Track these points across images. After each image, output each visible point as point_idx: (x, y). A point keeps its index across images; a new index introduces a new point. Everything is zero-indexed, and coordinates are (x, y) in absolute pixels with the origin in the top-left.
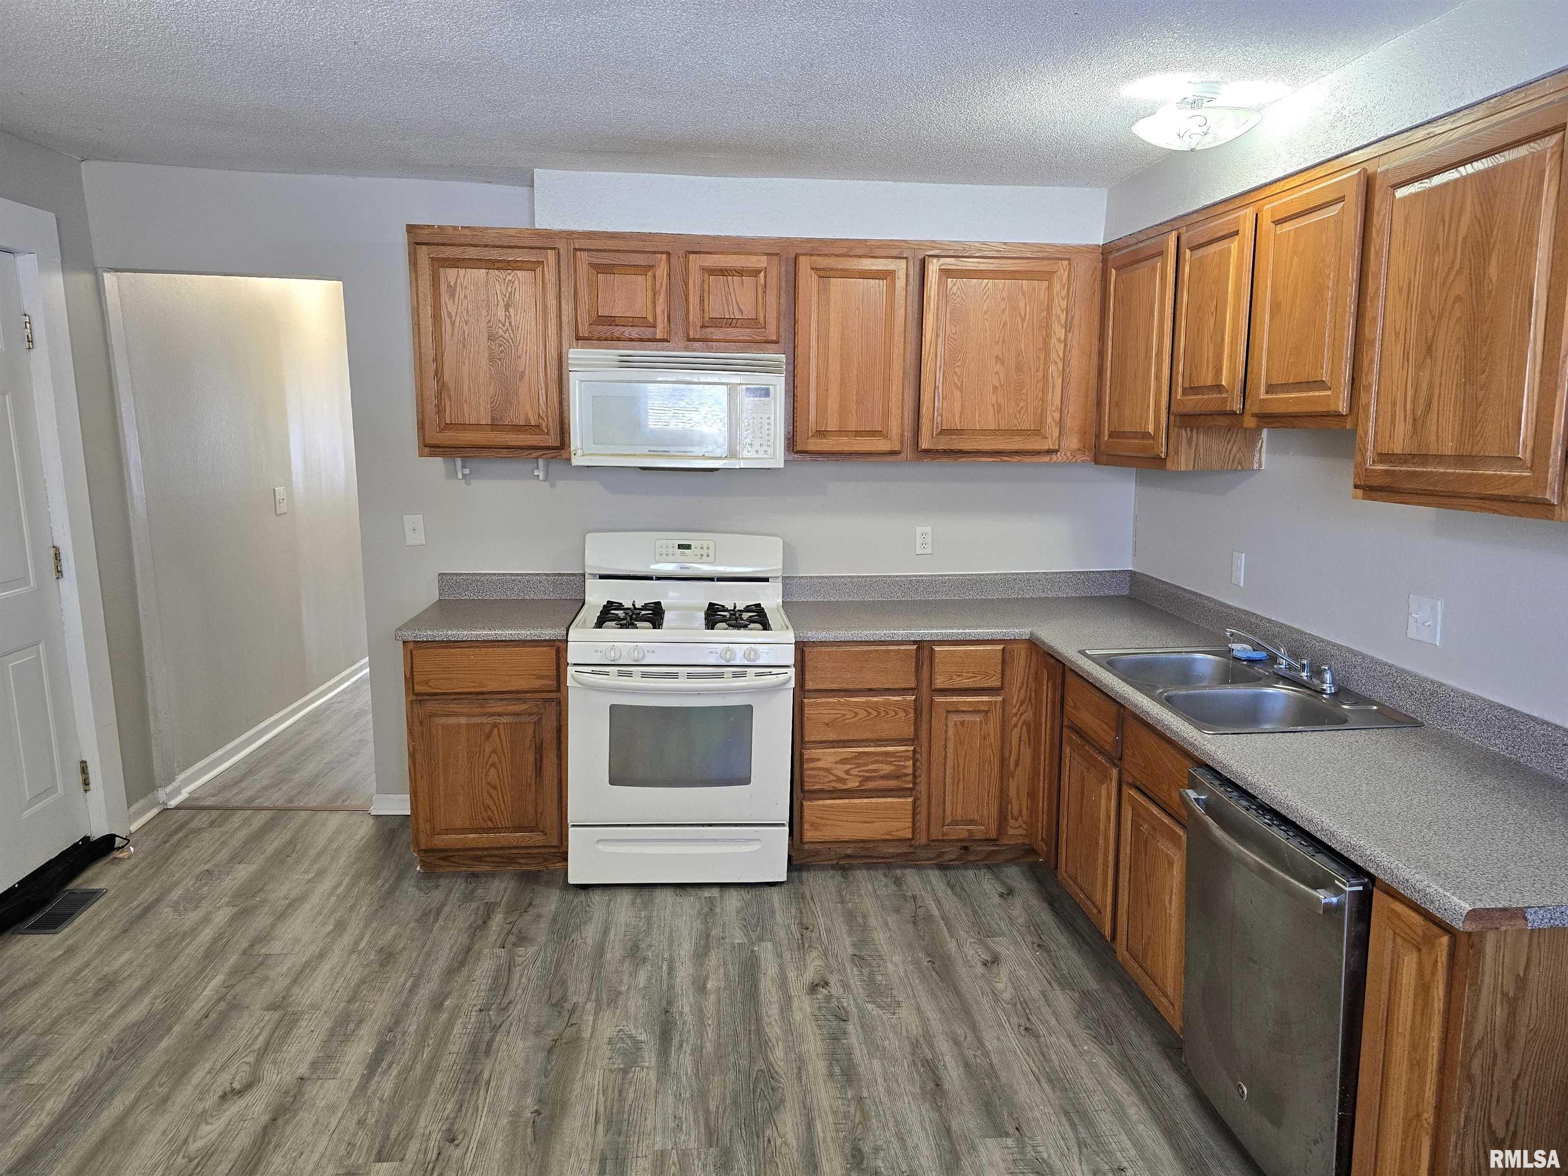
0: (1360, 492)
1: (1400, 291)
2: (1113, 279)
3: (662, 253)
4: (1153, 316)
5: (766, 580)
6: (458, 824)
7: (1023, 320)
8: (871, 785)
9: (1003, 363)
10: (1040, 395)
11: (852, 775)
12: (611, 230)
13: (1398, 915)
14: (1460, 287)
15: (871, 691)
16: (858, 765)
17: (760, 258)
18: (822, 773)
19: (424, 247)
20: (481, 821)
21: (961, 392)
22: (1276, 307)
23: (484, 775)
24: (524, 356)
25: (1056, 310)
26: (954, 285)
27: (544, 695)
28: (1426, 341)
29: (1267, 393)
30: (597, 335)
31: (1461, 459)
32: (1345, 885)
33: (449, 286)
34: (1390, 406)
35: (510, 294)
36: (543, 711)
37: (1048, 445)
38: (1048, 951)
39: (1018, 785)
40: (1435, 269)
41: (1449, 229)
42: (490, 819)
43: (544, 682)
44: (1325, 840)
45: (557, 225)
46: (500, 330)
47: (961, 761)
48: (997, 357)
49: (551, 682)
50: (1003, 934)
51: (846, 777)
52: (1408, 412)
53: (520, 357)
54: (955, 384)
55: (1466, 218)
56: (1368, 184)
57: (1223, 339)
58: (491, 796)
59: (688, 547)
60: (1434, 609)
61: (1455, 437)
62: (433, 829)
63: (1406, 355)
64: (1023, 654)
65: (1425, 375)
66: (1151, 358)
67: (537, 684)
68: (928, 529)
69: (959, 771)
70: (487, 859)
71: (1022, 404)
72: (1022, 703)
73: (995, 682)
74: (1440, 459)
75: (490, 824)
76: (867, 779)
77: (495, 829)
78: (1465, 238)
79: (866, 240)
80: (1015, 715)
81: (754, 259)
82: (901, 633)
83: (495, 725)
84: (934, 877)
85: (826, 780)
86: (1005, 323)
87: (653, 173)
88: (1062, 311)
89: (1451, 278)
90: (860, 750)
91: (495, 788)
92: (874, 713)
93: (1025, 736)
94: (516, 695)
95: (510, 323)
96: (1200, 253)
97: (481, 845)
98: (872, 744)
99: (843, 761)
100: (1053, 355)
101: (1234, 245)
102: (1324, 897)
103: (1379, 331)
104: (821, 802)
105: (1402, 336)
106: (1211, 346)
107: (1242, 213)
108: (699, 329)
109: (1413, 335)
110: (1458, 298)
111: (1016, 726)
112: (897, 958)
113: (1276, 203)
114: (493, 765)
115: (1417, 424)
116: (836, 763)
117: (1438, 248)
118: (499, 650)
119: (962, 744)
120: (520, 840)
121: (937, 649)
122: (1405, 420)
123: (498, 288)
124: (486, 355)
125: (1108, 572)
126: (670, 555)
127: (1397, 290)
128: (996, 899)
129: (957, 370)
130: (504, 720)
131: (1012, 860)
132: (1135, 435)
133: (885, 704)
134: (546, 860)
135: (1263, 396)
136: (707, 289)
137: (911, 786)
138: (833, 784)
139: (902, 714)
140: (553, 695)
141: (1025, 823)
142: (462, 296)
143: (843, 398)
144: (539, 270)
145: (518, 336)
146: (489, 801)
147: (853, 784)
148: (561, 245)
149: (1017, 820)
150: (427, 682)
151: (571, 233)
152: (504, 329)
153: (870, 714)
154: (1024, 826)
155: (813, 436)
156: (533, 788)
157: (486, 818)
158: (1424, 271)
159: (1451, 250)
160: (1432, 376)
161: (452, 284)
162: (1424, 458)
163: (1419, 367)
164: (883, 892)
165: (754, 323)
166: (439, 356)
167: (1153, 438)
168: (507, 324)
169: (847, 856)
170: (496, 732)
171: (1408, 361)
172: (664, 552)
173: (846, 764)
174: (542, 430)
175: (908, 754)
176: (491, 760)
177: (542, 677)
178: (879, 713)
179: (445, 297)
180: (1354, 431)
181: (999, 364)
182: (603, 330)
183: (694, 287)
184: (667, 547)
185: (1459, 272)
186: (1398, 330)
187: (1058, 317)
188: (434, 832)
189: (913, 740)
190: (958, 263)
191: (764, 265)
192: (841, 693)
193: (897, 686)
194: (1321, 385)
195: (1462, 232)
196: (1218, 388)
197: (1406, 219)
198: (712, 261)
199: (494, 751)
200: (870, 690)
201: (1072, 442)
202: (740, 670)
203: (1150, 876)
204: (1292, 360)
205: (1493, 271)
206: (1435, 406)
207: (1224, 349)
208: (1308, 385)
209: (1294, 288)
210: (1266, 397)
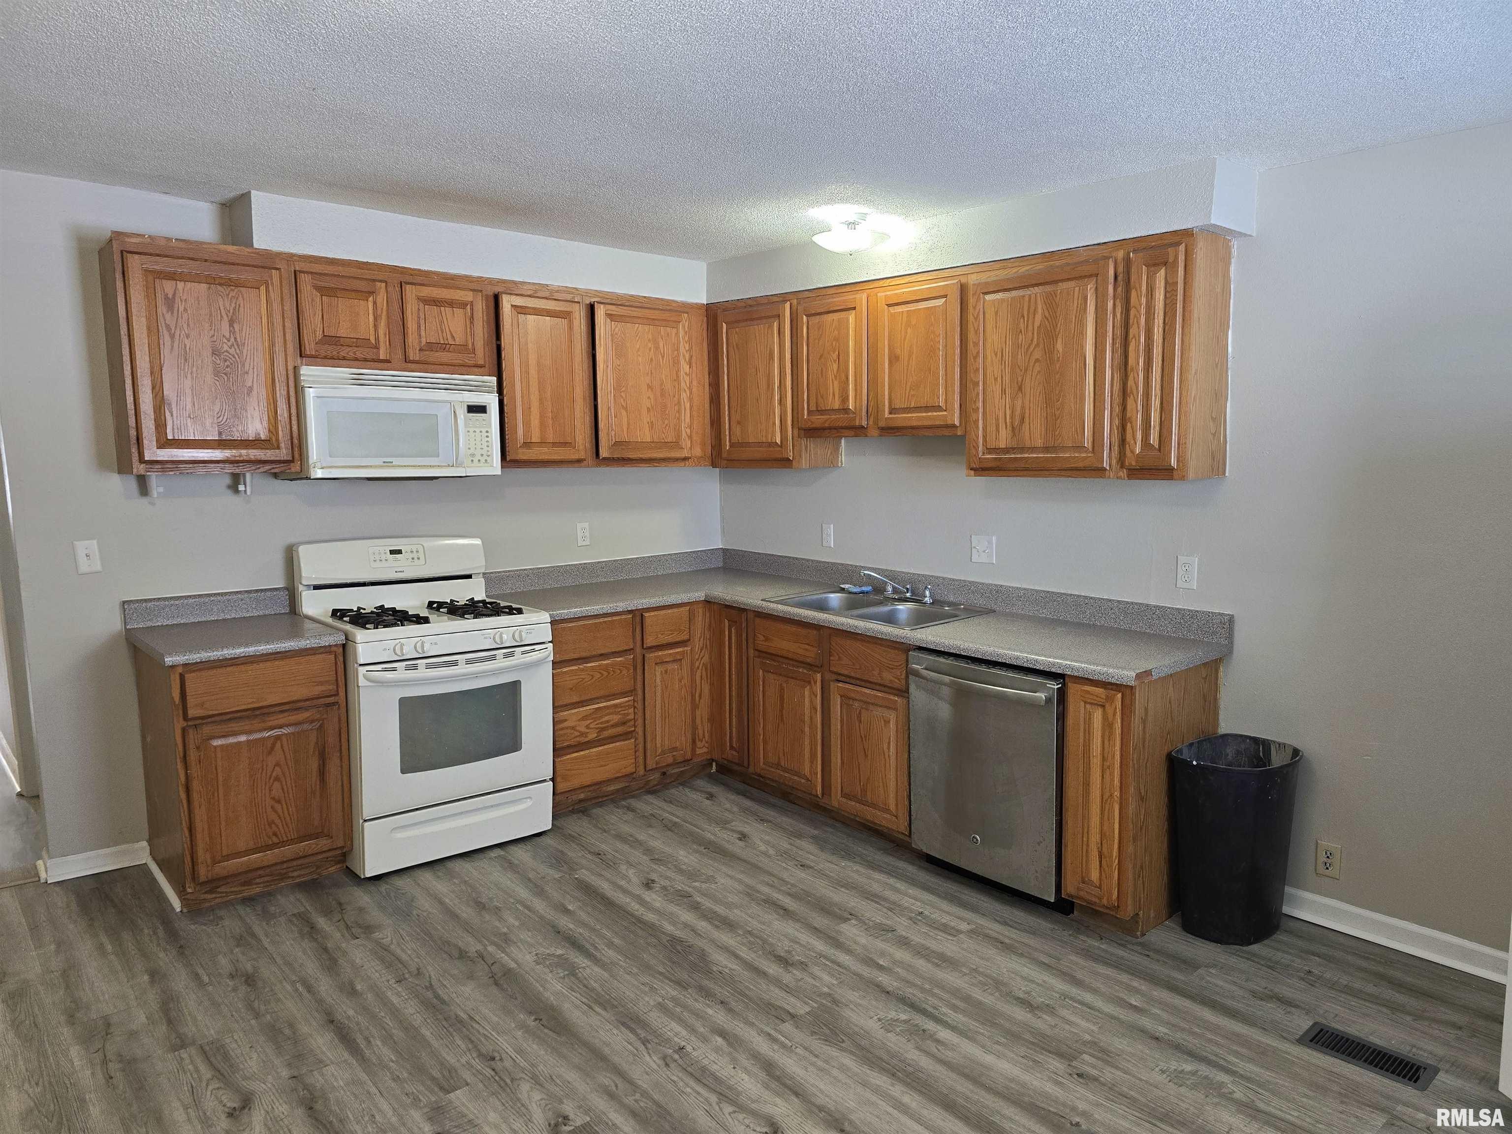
0: (972, 472)
1: (996, 355)
2: (724, 331)
3: (381, 281)
4: (773, 360)
5: (469, 577)
6: (242, 846)
7: (663, 357)
8: (606, 734)
9: (652, 390)
10: (677, 415)
11: (591, 729)
12: (331, 257)
13: (1088, 692)
14: (1038, 354)
15: (603, 656)
16: (595, 719)
17: (466, 293)
18: (569, 731)
19: (136, 257)
20: (266, 838)
21: (627, 411)
22: (894, 359)
23: (267, 791)
24: (251, 371)
25: (682, 350)
26: (616, 327)
27: (322, 701)
28: (1017, 383)
29: (890, 413)
30: (323, 354)
31: (1046, 449)
32: (1054, 685)
33: (166, 297)
34: (994, 422)
35: (234, 309)
36: (325, 716)
37: (685, 454)
38: (770, 822)
39: (703, 713)
40: (1020, 342)
41: (1028, 321)
42: (275, 834)
43: (323, 688)
44: (1031, 666)
45: (275, 247)
46: (225, 345)
47: (666, 702)
48: (648, 385)
49: (331, 687)
50: (732, 821)
51: (588, 731)
52: (1008, 424)
53: (247, 373)
54: (622, 406)
55: (1039, 318)
56: (963, 289)
57: (847, 378)
58: (276, 812)
59: (399, 552)
60: (990, 542)
61: (1043, 437)
62: (213, 858)
63: (1004, 391)
64: (701, 611)
65: (1019, 403)
66: (773, 389)
67: (317, 690)
68: (586, 525)
69: (665, 711)
70: (258, 880)
71: (666, 422)
72: (702, 650)
73: (685, 637)
74: (1033, 449)
75: (275, 840)
76: (603, 729)
77: (282, 844)
78: (1039, 327)
79: (547, 285)
80: (697, 660)
81: (462, 293)
82: (621, 606)
83: (278, 738)
84: (650, 798)
85: (573, 736)
86: (652, 359)
87: (368, 208)
88: (687, 351)
89: (1031, 349)
90: (596, 706)
91: (279, 802)
92: (605, 674)
93: (704, 673)
94: (293, 706)
95: (235, 338)
96: (815, 320)
97: (266, 863)
98: (603, 700)
99: (584, 718)
100: (683, 384)
101: (851, 317)
102: (1042, 695)
103: (981, 377)
104: (568, 757)
105: (999, 380)
106: (836, 383)
107: (858, 296)
108: (418, 352)
109: (1007, 378)
110: (1037, 360)
111: (698, 668)
112: (682, 852)
113: (888, 293)
114: (277, 779)
115: (1015, 430)
116: (579, 720)
117: (1021, 332)
118: (277, 663)
119: (666, 687)
120: (307, 848)
121: (646, 615)
122: (1006, 428)
123: (221, 303)
124: (211, 369)
125: (709, 550)
126: (384, 561)
127: (993, 354)
128: (708, 802)
129: (622, 394)
130: (285, 731)
131: (694, 775)
132: (760, 444)
133: (612, 665)
134: (318, 867)
135: (887, 415)
136: (422, 316)
137: (633, 729)
138: (578, 739)
139: (625, 672)
140: (332, 700)
141: (707, 743)
142: (181, 309)
143: (542, 416)
144: (263, 288)
145: (245, 351)
146: (273, 816)
147: (592, 736)
148: (282, 265)
149: (702, 741)
150: (202, 705)
151: (292, 255)
152: (229, 344)
153: (602, 675)
154: (706, 745)
155: (520, 447)
156: (318, 794)
157: (271, 834)
158: (1013, 344)
159: (1030, 334)
160: (1023, 403)
161: (170, 296)
162: (1022, 450)
163: (1013, 399)
164: (625, 818)
165: (463, 348)
166: (156, 369)
167: (781, 446)
168: (232, 340)
169: (581, 801)
170: (278, 745)
171: (1005, 394)
172: (378, 558)
173: (587, 720)
174: (272, 445)
175: (630, 703)
176: (274, 774)
177: (321, 683)
178: (609, 673)
179: (162, 309)
180: (963, 436)
181: (650, 390)
182: (330, 350)
183: (412, 314)
184: (380, 553)
185: (1038, 345)
186: (996, 376)
187: (684, 356)
188: (215, 862)
189: (631, 691)
190: (617, 309)
191: (471, 299)
192: (579, 661)
193: (621, 649)
194: (938, 408)
195: (1037, 324)
196: (846, 410)
197: (996, 313)
198: (426, 292)
199: (277, 764)
200: (601, 655)
201: (698, 451)
202: (510, 650)
203: (865, 737)
204: (912, 393)
205: (1059, 346)
206: (1027, 420)
207: (848, 385)
208: (927, 408)
209: (910, 347)
210: (890, 416)
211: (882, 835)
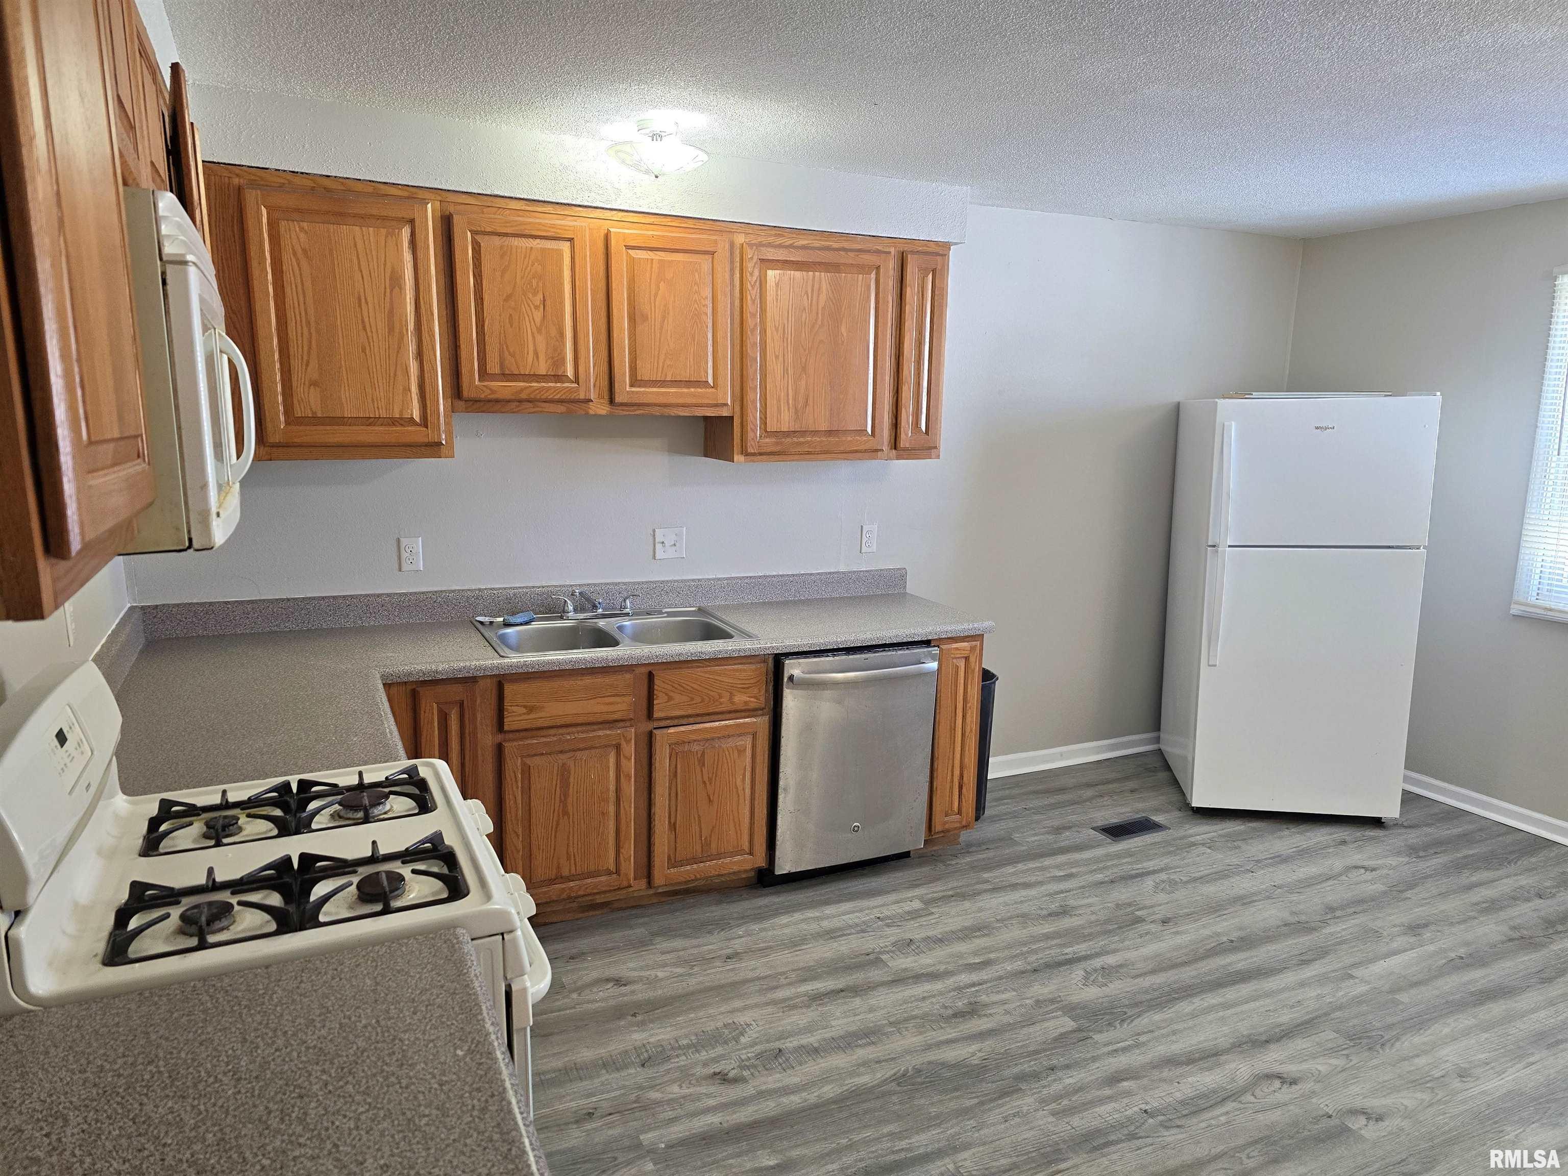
1: (777, 330)
14: (822, 336)
28: (801, 363)
29: (632, 386)
31: (830, 433)
34: (775, 402)
40: (803, 321)
52: (791, 405)
55: (823, 297)
59: (63, 734)
61: (827, 420)
63: (785, 371)
65: (802, 384)
74: (815, 433)
78: (823, 308)
89: (816, 330)
105: (781, 359)
110: (821, 342)
115: (798, 414)
117: (804, 311)
122: (789, 410)
159: (814, 313)
160: (807, 384)
162: (805, 433)
167: (423, 424)
185: (822, 326)
194: (704, 384)
195: (821, 304)
196: (561, 378)
197: (777, 285)
203: (710, 779)
204: (668, 362)
205: (843, 330)
206: (810, 402)
207: (564, 345)
208: (689, 383)
209: (665, 306)
210: (634, 389)
211: (694, 891)
